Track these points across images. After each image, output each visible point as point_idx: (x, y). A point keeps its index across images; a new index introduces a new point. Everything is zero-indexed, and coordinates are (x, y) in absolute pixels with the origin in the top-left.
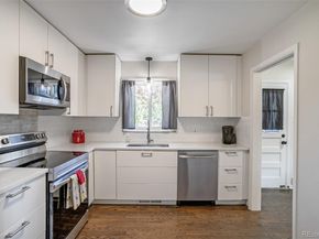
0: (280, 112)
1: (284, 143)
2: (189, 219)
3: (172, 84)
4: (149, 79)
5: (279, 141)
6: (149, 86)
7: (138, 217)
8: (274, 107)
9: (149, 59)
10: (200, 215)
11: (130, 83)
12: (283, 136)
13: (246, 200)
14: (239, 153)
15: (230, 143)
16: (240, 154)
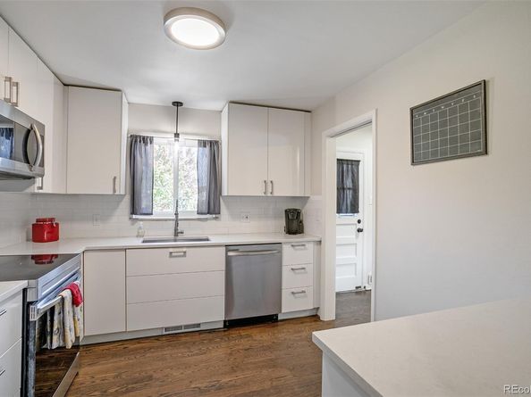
0: (355, 190)
1: (360, 230)
2: (245, 343)
3: (213, 146)
4: (177, 135)
5: (354, 229)
6: (177, 146)
7: (167, 352)
8: (348, 183)
9: (177, 104)
10: (260, 336)
11: (145, 140)
12: (359, 222)
13: (318, 308)
14: (307, 246)
15: (295, 233)
16: (310, 247)
